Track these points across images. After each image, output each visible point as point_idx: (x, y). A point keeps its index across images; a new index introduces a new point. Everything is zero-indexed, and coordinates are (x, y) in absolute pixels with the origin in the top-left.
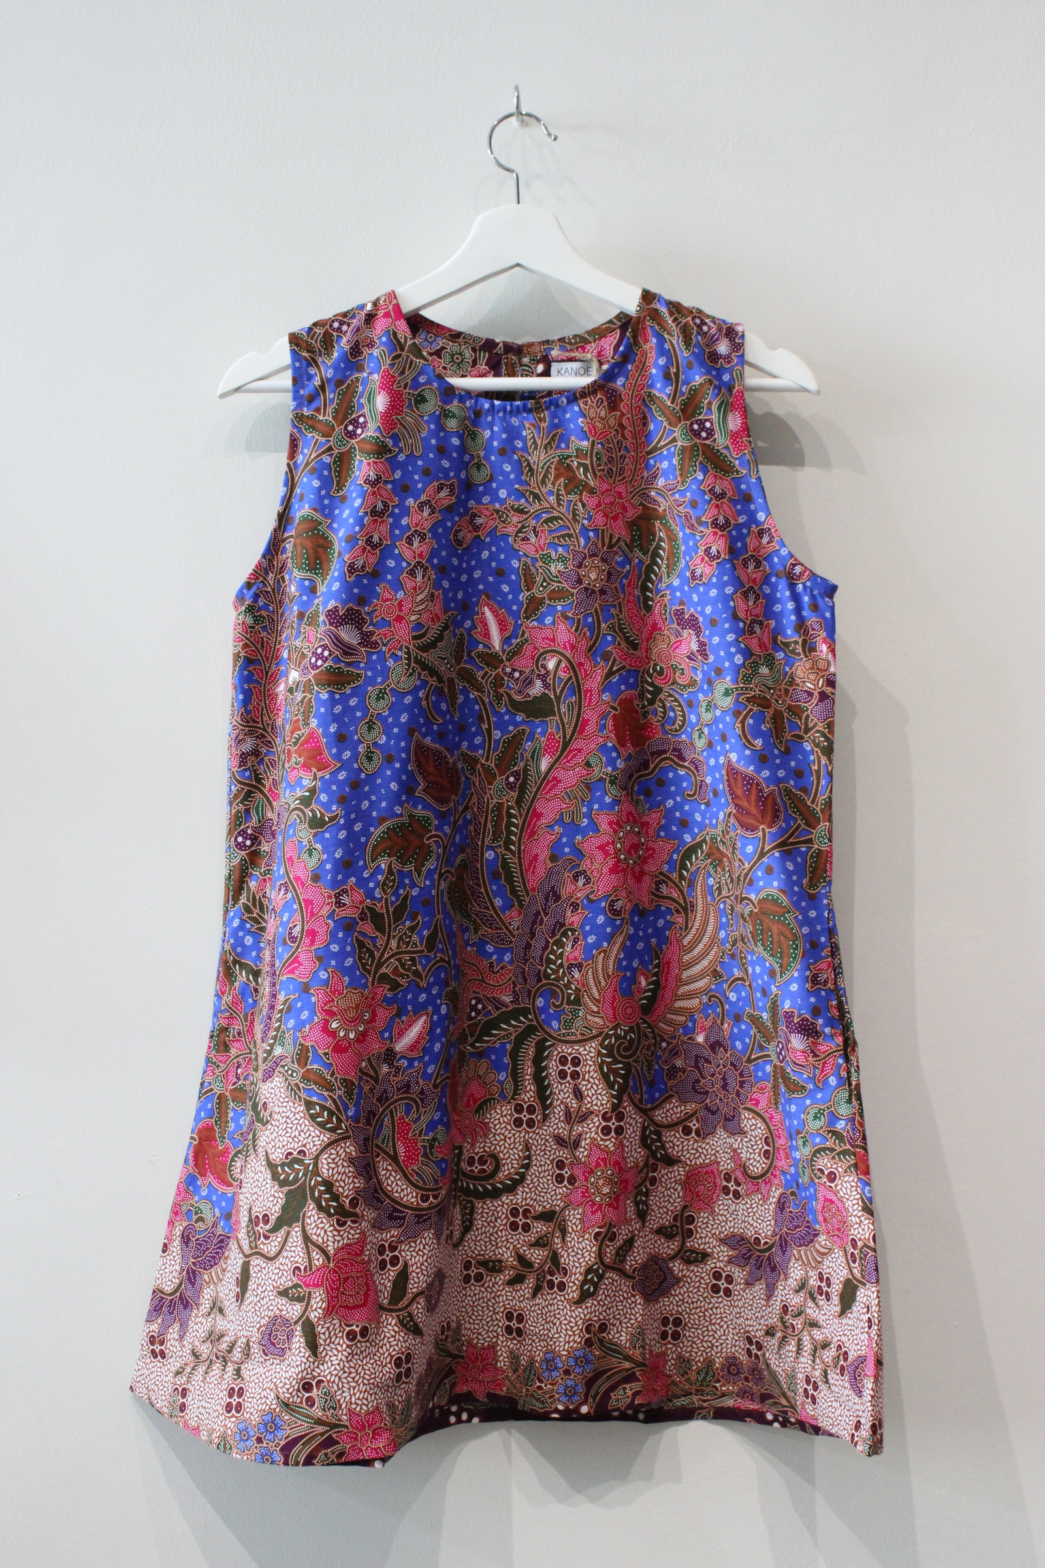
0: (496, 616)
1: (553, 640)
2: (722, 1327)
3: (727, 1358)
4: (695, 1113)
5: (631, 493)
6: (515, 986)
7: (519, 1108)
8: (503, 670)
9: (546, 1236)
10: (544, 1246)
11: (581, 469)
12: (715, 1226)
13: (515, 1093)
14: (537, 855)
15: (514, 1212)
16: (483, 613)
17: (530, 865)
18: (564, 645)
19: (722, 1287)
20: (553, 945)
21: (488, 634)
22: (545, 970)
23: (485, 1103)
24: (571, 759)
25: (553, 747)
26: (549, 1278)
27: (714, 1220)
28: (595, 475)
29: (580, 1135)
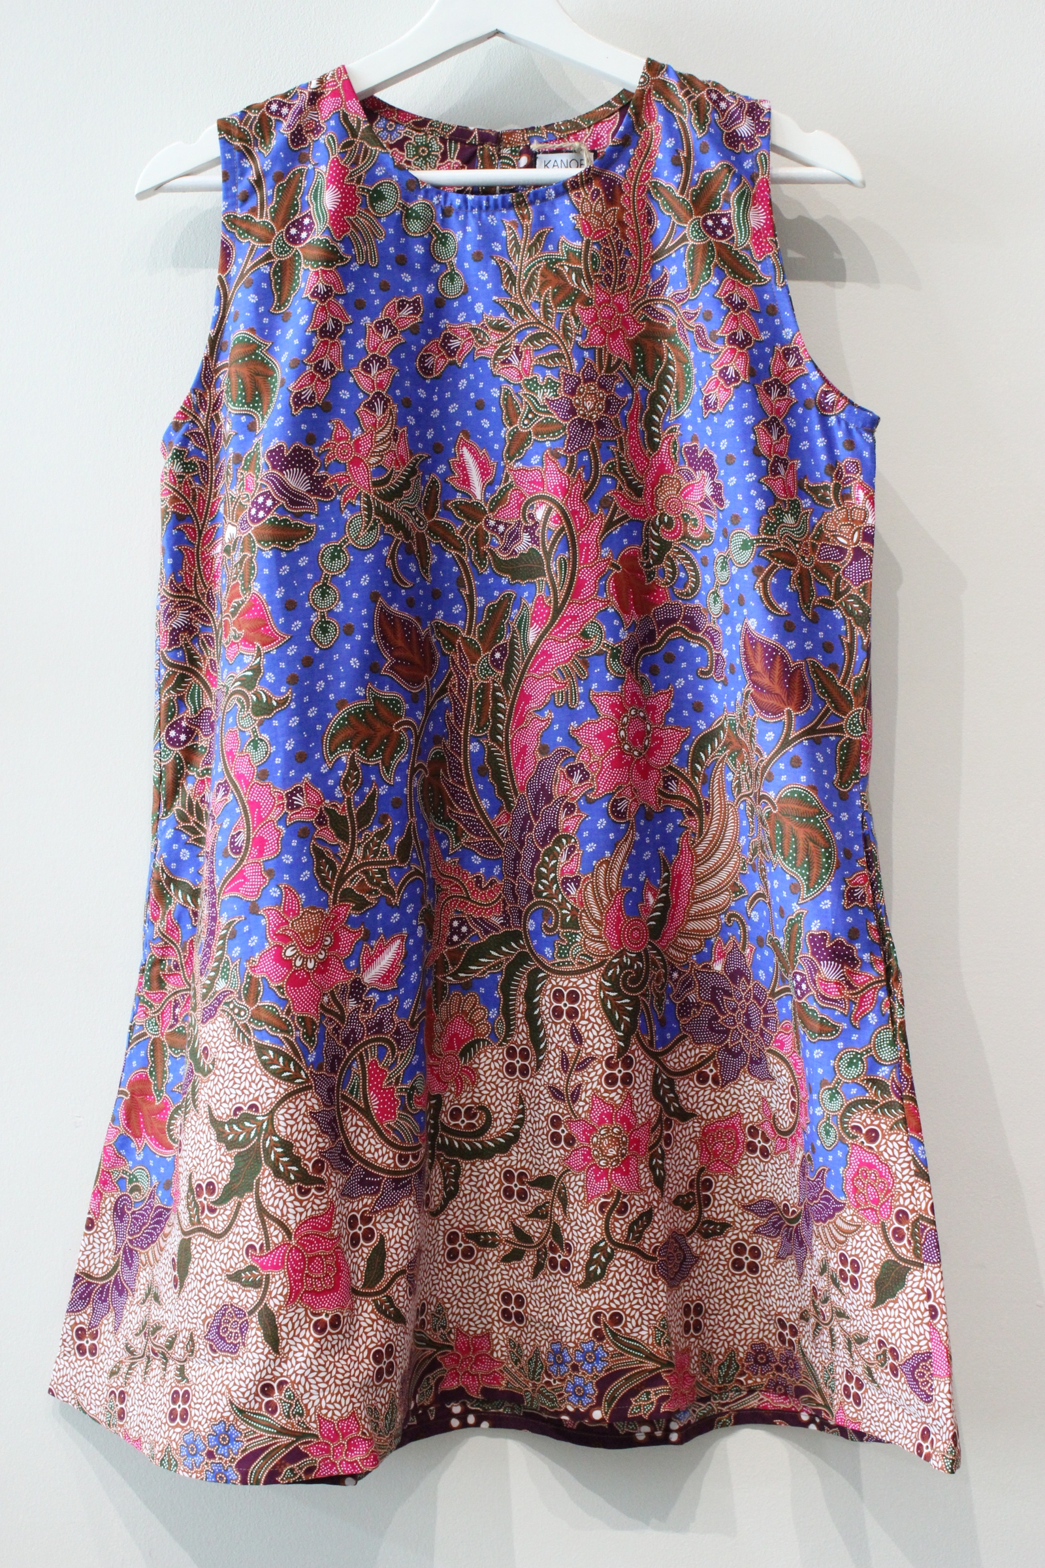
0: (476, 458)
1: (542, 484)
2: (746, 1309)
3: (753, 1346)
4: (712, 1056)
5: (633, 305)
6: (505, 905)
7: (511, 1053)
8: (486, 523)
9: (544, 1205)
10: (543, 1217)
11: (574, 276)
12: (737, 1191)
13: (507, 1035)
14: (525, 747)
15: (509, 1176)
16: (462, 456)
17: (518, 758)
18: (555, 489)
19: (746, 1262)
20: (545, 855)
21: (468, 479)
22: (536, 886)
23: (472, 1045)
24: (564, 628)
25: (542, 614)
26: (551, 1255)
27: (736, 1183)
28: (590, 282)
29: (580, 1086)
